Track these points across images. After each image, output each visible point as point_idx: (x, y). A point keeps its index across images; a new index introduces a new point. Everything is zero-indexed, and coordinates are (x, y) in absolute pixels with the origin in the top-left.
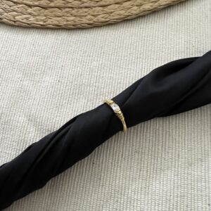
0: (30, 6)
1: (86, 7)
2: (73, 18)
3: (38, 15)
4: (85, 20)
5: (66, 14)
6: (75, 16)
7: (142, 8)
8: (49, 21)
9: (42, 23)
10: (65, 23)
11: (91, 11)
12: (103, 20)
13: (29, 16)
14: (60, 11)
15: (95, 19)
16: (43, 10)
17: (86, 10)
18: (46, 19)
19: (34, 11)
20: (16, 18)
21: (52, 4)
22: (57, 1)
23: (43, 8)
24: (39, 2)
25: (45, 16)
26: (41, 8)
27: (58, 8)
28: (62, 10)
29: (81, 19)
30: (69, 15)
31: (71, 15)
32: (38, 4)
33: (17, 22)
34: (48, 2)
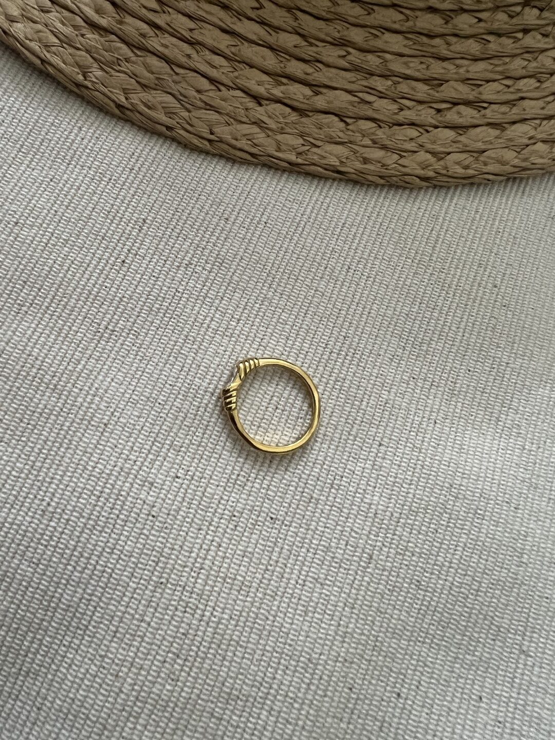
0: (258, 99)
1: (412, 124)
2: (378, 154)
3: (282, 132)
4: (412, 164)
5: (358, 137)
6: (384, 147)
8: (314, 155)
9: (292, 157)
10: (359, 165)
12: (460, 171)
13: (256, 129)
14: (342, 125)
15: (438, 166)
16: (294, 117)
17: (413, 133)
18: (303, 145)
19: (270, 117)
20: (215, 130)
21: (320, 102)
22: (331, 94)
23: (293, 108)
24: (282, 88)
25: (301, 136)
26: (288, 110)
27: (336, 115)
28: (347, 124)
29: (402, 161)
30: (367, 142)
31: (374, 142)
32: (281, 95)
33: (219, 144)
34: (307, 91)
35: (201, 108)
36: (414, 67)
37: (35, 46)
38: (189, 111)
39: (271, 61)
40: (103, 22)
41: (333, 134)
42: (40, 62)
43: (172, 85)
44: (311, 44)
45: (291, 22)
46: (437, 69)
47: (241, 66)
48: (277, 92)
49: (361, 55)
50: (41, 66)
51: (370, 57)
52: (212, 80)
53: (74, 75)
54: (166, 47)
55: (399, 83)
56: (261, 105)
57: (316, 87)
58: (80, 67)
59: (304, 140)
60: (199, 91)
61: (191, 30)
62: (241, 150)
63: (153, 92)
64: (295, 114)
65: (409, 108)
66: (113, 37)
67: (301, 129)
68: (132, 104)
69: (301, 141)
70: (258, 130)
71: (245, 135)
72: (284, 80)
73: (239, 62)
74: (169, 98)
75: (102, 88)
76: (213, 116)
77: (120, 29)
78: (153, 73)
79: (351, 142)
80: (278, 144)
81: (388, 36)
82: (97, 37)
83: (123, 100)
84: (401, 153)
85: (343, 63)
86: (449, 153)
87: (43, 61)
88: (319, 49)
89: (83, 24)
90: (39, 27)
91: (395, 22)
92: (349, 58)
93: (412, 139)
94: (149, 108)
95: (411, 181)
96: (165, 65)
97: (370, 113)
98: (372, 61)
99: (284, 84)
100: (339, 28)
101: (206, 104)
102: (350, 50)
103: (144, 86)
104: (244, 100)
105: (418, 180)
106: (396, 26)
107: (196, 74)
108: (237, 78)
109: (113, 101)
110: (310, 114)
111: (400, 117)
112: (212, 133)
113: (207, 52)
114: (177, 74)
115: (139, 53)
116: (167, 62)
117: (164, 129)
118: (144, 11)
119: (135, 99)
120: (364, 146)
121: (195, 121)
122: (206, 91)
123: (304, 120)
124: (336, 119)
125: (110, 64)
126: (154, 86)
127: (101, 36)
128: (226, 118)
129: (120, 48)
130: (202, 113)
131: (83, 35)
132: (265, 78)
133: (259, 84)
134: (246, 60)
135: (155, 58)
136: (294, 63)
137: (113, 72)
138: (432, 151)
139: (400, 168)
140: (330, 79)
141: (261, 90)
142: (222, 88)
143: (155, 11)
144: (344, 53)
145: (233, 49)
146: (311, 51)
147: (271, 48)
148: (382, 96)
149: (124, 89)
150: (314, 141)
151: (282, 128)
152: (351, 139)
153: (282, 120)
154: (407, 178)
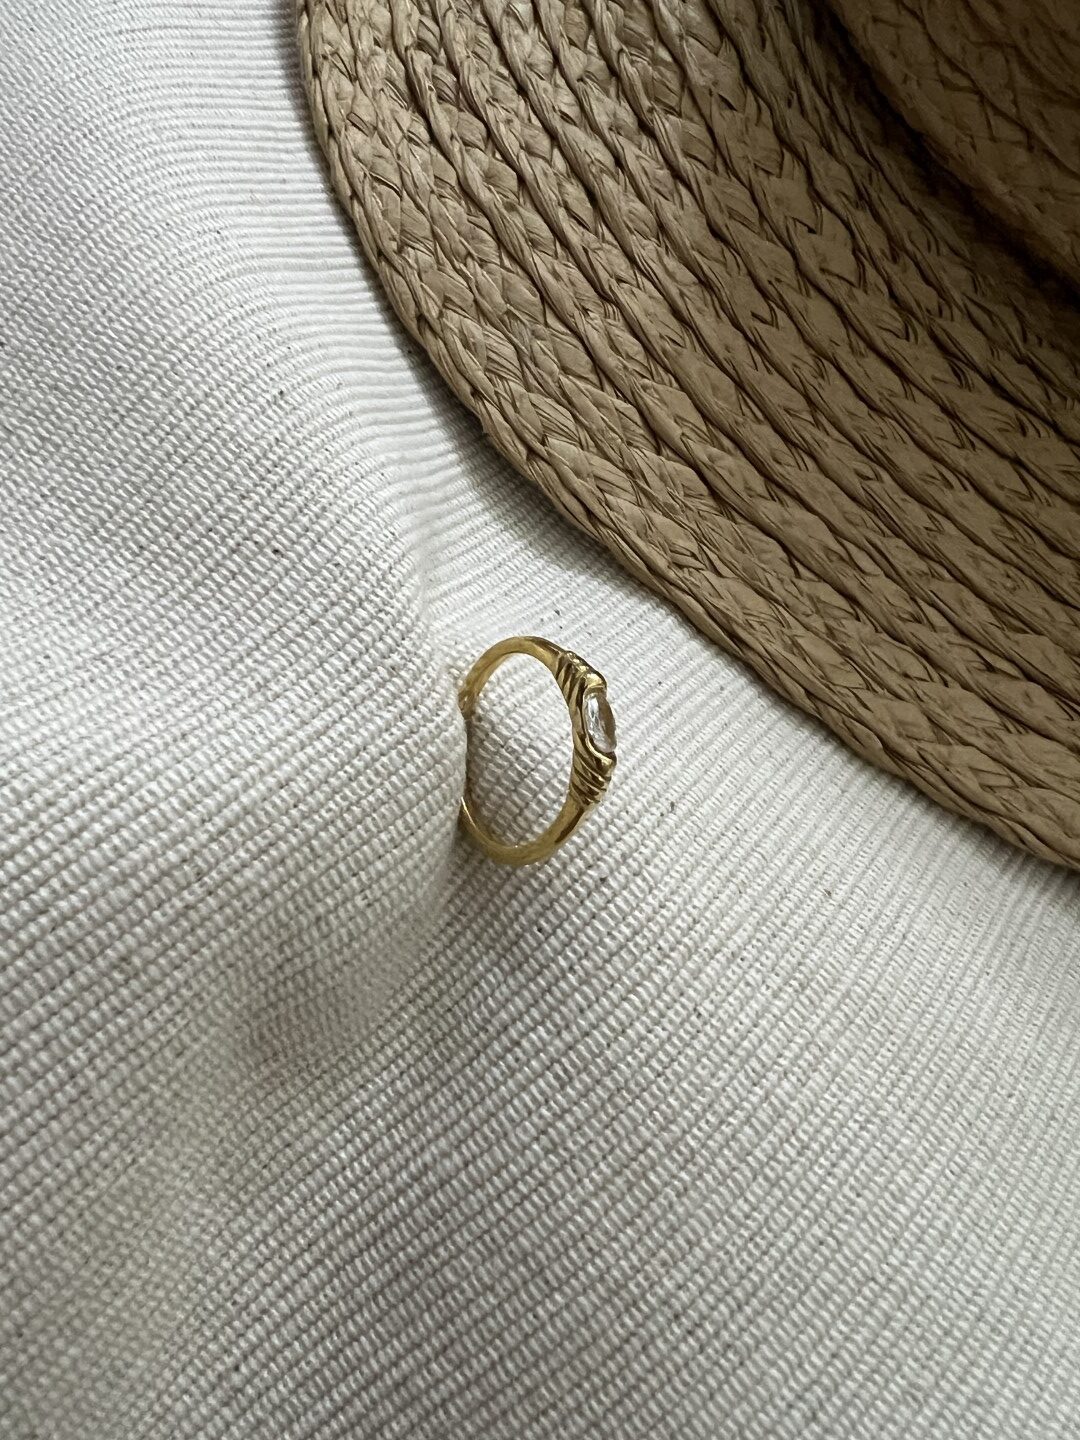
0: (658, 440)
1: (922, 653)
2: (825, 654)
3: (667, 512)
4: (881, 712)
5: (806, 606)
6: (844, 653)
8: (703, 580)
9: (661, 562)
10: (776, 648)
11: (933, 689)
12: (972, 784)
13: (623, 481)
14: (787, 570)
15: (935, 750)
16: (706, 505)
17: (916, 668)
18: (693, 555)
19: (662, 478)
20: (552, 440)
21: (769, 511)
22: (800, 513)
23: (714, 493)
24: (715, 451)
25: (699, 541)
26: (703, 489)
27: (785, 548)
28: (798, 574)
29: (865, 695)
30: (816, 623)
31: (830, 631)
32: (705, 459)
33: (543, 464)
34: (758, 483)
35: (550, 395)
36: (987, 574)
37: (358, 169)
38: (528, 388)
39: (724, 402)
40: (484, 194)
41: (760, 572)
42: (349, 193)
43: (527, 335)
44: (817, 424)
45: (807, 372)
46: (1030, 601)
47: (666, 377)
48: (701, 451)
49: (899, 495)
50: (347, 202)
51: (913, 507)
52: (598, 367)
53: (385, 236)
54: (556, 276)
55: (941, 578)
56: (659, 452)
57: (777, 487)
58: (403, 232)
59: (702, 550)
60: (565, 370)
61: (620, 280)
62: (575, 495)
63: (489, 327)
64: (711, 502)
65: (933, 627)
66: (485, 222)
67: (706, 530)
68: (444, 327)
69: (693, 547)
70: (627, 485)
71: (597, 478)
72: (726, 442)
73: (667, 370)
74: (508, 351)
75: (415, 279)
76: (564, 417)
77: (502, 217)
78: (508, 301)
79: (787, 607)
80: (650, 524)
81: (970, 497)
82: (461, 210)
83: (434, 313)
84: (873, 682)
85: (856, 484)
86: (966, 744)
87: (355, 195)
88: (827, 439)
89: (453, 182)
90: (386, 152)
91: (1002, 488)
92: (875, 485)
93: (906, 676)
94: (466, 345)
95: (863, 738)
96: (537, 300)
97: (852, 586)
98: (915, 516)
99: (722, 447)
100: (887, 431)
101: (564, 394)
102: (885, 476)
103: (481, 313)
104: (634, 427)
105: (878, 744)
106: (1000, 496)
107: (575, 342)
108: (645, 388)
109: (418, 304)
110: (739, 520)
111: (908, 629)
112: (543, 443)
113: (621, 323)
114: (546, 325)
115: (507, 262)
116: (542, 298)
117: (467, 389)
118: (562, 212)
119: (453, 319)
120: (807, 628)
121: (524, 406)
122: (580, 377)
123: (722, 520)
124: (783, 555)
125: (452, 254)
126: (497, 321)
127: (469, 213)
128: (583, 435)
129: (483, 241)
130: (547, 405)
131: (441, 196)
132: (695, 418)
133: (679, 419)
134: (681, 374)
135: (528, 283)
136: (766, 430)
137: (449, 268)
138: (935, 718)
139: (854, 702)
140: (814, 492)
141: (675, 431)
142: (607, 387)
143: (581, 223)
144: (871, 474)
145: (668, 346)
146: (811, 435)
147: (739, 385)
148: (893, 574)
149: (447, 299)
150: (718, 563)
151: (672, 508)
152: (791, 601)
153: (680, 495)
154: (859, 728)
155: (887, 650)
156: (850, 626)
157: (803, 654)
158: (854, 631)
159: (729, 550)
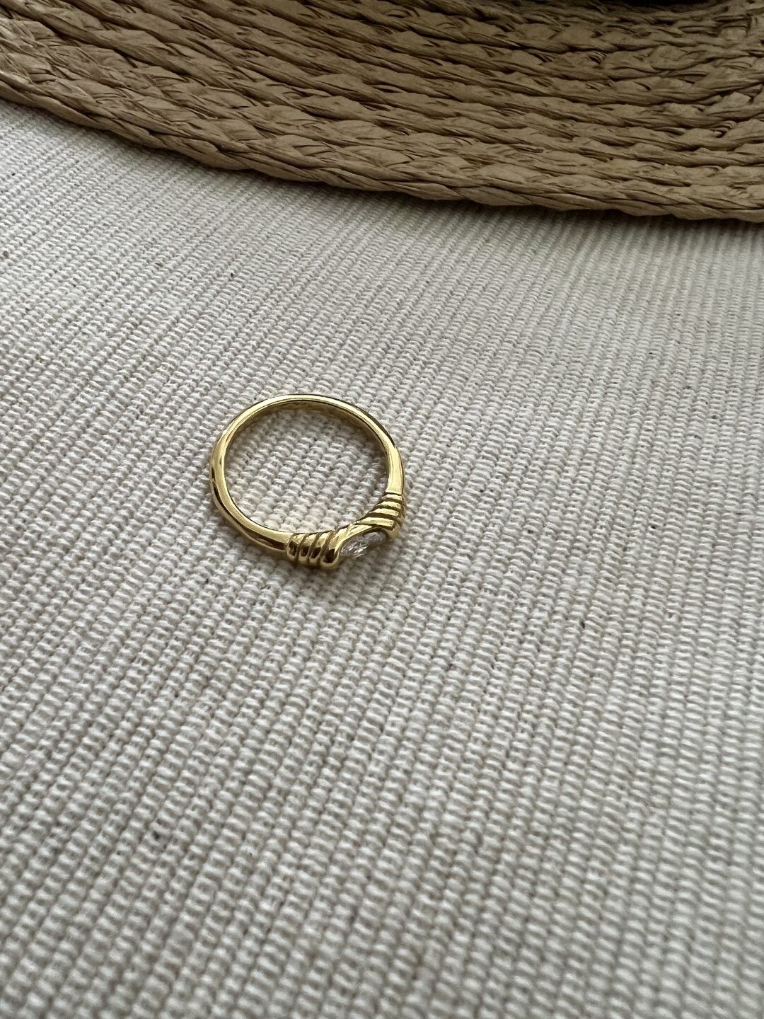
0: (8, 10)
2: (162, 105)
3: (23, 51)
5: (143, 82)
6: (179, 104)
7: (485, 172)
8: (58, 86)
9: (22, 81)
10: (121, 109)
11: (256, 111)
12: (295, 154)
14: (126, 67)
15: (261, 142)
16: (54, 41)
17: (240, 101)
18: (48, 72)
19: (14, 31)
21: (105, 36)
22: (129, 32)
23: (60, 34)
24: (54, 9)
25: (53, 65)
26: (49, 32)
27: (122, 53)
28: (135, 66)
29: (198, 122)
30: (154, 91)
31: (167, 94)
32: (48, 14)
34: (94, 22)
41: (104, 72)
49: (213, 20)
51: (226, 24)
55: (255, 56)
56: (10, 17)
57: (111, 23)
59: (54, 68)
64: (59, 39)
65: (254, 80)
67: (57, 56)
69: (49, 68)
72: (64, 4)
79: (128, 87)
80: (9, 60)
84: (202, 112)
85: (175, 15)
86: (287, 134)
93: (234, 108)
97: (179, 64)
98: (228, 28)
99: (61, 6)
102: (200, 12)
105: (214, 149)
110: (82, 44)
120: (146, 95)
123: (68, 47)
124: (118, 56)
138: (261, 125)
140: (140, 20)
148: (214, 56)
150: (68, 73)
151: (26, 48)
152: (130, 82)
153: (32, 39)
154: (194, 142)
155: (214, 95)
156: (181, 86)
157: (142, 108)
158: (184, 89)
159: (77, 63)
